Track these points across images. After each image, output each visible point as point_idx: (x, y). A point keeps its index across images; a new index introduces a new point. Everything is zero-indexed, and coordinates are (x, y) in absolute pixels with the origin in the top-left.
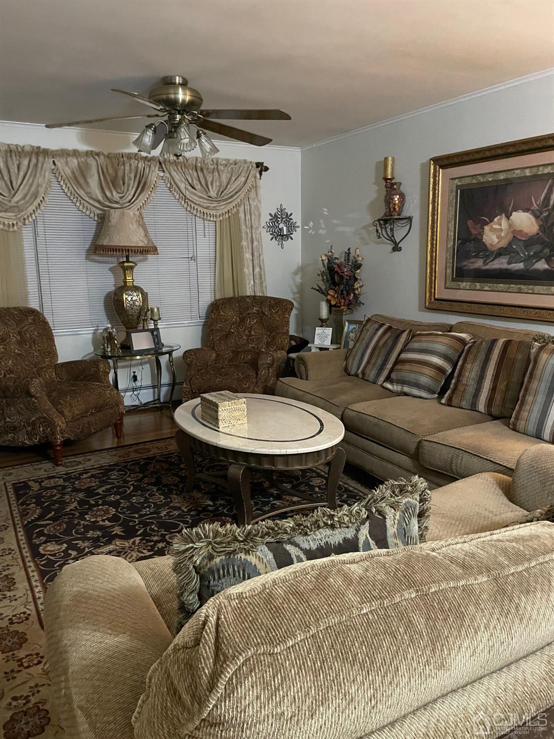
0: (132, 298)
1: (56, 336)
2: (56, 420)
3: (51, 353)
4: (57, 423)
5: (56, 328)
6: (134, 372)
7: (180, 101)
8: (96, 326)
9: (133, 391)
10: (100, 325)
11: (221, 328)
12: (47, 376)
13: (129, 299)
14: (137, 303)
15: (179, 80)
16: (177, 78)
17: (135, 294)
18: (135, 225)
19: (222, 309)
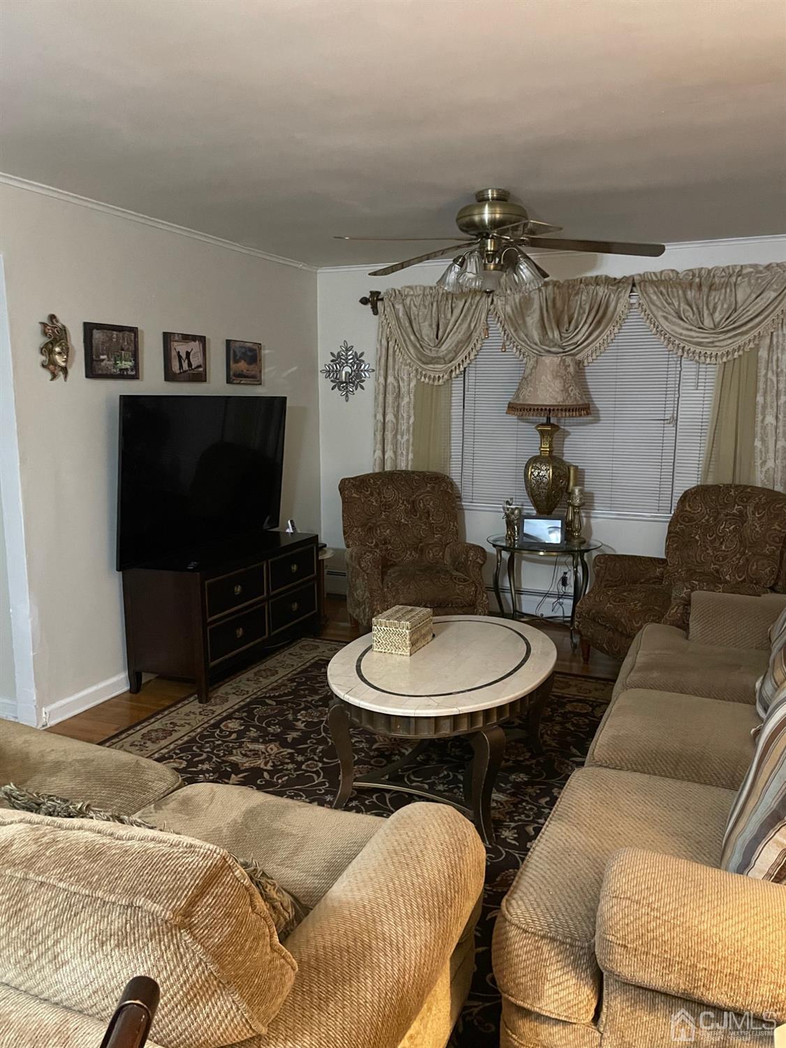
0: (539, 473)
1: (466, 509)
2: (375, 603)
3: (445, 529)
4: (374, 607)
5: (474, 501)
6: (565, 573)
7: (487, 221)
8: (520, 504)
9: (559, 598)
10: (525, 504)
11: (683, 531)
12: (431, 555)
13: (536, 474)
14: (545, 480)
15: (493, 194)
16: (490, 192)
17: (544, 468)
18: (549, 377)
19: (689, 501)
